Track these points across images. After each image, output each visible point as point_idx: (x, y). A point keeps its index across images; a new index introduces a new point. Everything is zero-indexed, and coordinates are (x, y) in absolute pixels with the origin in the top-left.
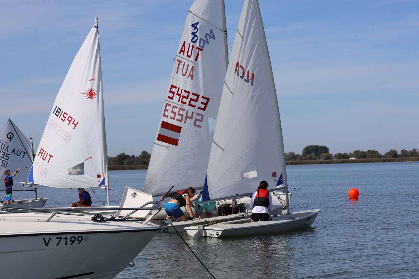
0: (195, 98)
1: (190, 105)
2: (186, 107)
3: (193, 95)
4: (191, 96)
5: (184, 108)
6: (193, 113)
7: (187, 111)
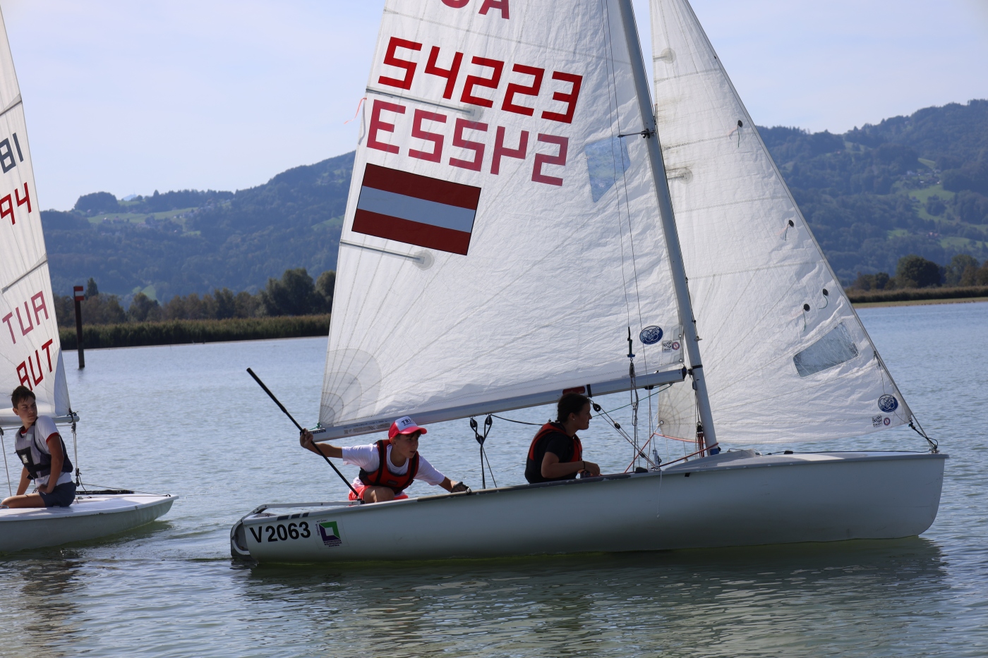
0: (528, 80)
1: (508, 106)
2: (495, 116)
3: (518, 74)
4: (508, 77)
5: (483, 121)
6: (525, 136)
7: (501, 131)
